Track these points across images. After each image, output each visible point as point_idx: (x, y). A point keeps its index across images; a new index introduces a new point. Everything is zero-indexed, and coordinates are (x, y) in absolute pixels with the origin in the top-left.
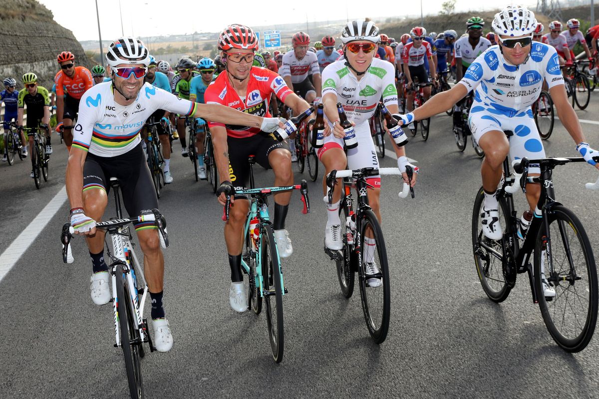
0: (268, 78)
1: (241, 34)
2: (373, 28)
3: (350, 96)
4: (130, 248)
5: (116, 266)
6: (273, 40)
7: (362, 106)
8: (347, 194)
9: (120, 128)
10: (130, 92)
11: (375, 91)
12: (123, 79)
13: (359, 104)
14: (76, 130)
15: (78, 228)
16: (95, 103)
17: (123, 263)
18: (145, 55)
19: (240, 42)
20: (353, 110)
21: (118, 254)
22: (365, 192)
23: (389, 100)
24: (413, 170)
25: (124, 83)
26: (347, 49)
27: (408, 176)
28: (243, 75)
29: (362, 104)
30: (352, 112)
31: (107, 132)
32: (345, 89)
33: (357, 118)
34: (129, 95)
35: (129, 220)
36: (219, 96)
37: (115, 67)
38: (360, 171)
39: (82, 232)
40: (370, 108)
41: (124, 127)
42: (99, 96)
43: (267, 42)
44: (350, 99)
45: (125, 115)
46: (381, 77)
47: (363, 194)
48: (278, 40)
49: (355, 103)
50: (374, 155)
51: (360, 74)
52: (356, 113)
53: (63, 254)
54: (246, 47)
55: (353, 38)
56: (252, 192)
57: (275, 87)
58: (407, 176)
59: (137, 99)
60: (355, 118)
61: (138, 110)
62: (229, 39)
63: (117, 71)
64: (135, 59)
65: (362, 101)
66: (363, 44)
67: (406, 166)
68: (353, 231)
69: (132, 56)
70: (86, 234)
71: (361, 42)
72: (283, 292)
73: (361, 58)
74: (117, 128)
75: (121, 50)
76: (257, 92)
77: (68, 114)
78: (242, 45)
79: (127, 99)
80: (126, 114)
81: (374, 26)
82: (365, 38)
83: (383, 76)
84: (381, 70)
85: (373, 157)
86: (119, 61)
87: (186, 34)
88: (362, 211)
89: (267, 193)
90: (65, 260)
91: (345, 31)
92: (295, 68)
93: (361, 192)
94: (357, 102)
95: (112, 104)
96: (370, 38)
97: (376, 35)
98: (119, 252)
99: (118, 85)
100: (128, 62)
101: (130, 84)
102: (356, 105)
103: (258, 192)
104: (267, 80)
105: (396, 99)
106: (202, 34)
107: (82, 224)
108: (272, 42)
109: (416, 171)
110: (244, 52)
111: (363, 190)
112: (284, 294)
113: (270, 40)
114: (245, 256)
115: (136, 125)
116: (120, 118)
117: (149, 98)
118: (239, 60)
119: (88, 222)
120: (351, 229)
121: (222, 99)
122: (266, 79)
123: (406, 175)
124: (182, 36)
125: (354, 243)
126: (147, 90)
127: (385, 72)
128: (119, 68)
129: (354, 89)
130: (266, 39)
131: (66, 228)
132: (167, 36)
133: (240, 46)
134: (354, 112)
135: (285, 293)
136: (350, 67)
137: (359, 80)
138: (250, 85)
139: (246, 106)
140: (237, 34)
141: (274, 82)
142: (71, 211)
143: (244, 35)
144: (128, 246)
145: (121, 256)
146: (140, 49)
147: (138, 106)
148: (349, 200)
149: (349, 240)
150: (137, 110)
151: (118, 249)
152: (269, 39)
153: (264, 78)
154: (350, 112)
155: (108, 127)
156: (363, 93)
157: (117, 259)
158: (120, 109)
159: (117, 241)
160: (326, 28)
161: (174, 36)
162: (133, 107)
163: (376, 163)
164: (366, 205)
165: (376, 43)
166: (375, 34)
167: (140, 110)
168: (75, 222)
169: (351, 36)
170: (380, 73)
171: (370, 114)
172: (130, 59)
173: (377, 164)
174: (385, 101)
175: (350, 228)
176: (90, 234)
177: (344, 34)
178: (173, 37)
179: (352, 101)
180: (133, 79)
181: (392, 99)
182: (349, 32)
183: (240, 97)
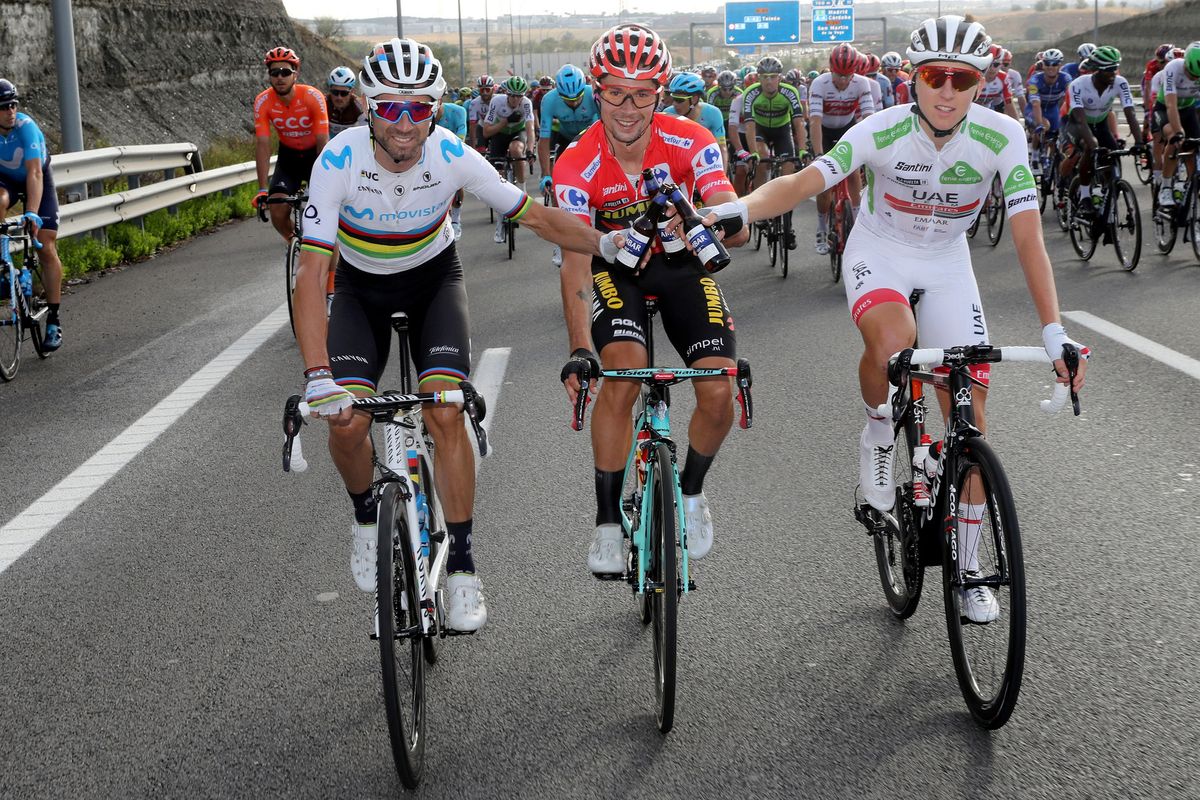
0: (691, 142)
1: (627, 47)
2: (979, 38)
3: (918, 182)
4: (423, 451)
5: (385, 485)
6: (836, 23)
7: (949, 205)
8: (915, 397)
9: (391, 217)
10: (403, 149)
11: (979, 175)
12: (388, 123)
13: (942, 201)
14: (307, 217)
15: (317, 405)
16: (339, 162)
17: (400, 480)
18: (431, 76)
19: (622, 63)
20: (929, 213)
21: (394, 462)
22: (968, 396)
23: (1019, 201)
24: (1079, 354)
25: (389, 131)
26: (918, 76)
27: (1068, 366)
28: (628, 132)
29: (948, 201)
30: (929, 217)
31: (366, 224)
32: (900, 166)
33: (940, 231)
34: (400, 154)
35: (416, 398)
36: (582, 175)
37: (374, 98)
38: (960, 352)
39: (325, 414)
40: (965, 210)
41: (397, 215)
42: (347, 151)
43: (819, 28)
44: (920, 190)
45: (398, 193)
46: (997, 151)
47: (963, 402)
48: (849, 23)
49: (932, 198)
50: (977, 314)
51: (941, 134)
52: (936, 219)
53: (284, 454)
54: (634, 76)
55: (935, 55)
56: (637, 375)
57: (699, 165)
58: (1065, 369)
59: (421, 160)
60: (935, 231)
61: (426, 184)
62: (603, 56)
63: (376, 108)
64: (411, 86)
65: (948, 195)
66: (954, 70)
67: (1065, 346)
68: (931, 480)
69: (404, 79)
70: (332, 418)
71: (950, 65)
72: (686, 587)
73: (948, 100)
74: (384, 218)
75: (384, 66)
76: (665, 167)
77: (283, 184)
78: (625, 70)
79: (397, 161)
80: (400, 190)
81: (983, 33)
82: (961, 57)
83: (1000, 150)
84: (995, 134)
85: (975, 318)
86: (379, 88)
87: (604, 13)
88: (961, 438)
89: (668, 381)
90: (286, 466)
91: (919, 38)
92: (832, 104)
93: (960, 397)
94: (936, 196)
95: (372, 166)
96: (972, 59)
97: (985, 55)
98: (395, 458)
99: (379, 134)
100: (396, 91)
101: (400, 133)
102: (935, 202)
103: (649, 375)
104: (688, 147)
105: (1033, 197)
106: (636, 15)
107: (325, 400)
108: (832, 28)
109: (1084, 356)
110: (632, 84)
111: (964, 392)
112: (686, 591)
113: (827, 23)
114: (628, 501)
115: (423, 213)
116: (388, 198)
117: (449, 161)
118: (618, 99)
119: (337, 396)
120: (926, 475)
121: (588, 180)
122: (686, 143)
123: (1062, 365)
124: (594, 16)
125: (933, 505)
126: (446, 145)
127: (1004, 141)
128: (379, 102)
129: (928, 168)
130: (818, 19)
131: (292, 406)
132: (564, 16)
133: (622, 72)
134: (933, 217)
135: (690, 589)
136: (922, 116)
137: (939, 147)
138: (649, 153)
139: (639, 195)
140: (620, 46)
141: (700, 155)
142: (306, 374)
143: (633, 49)
144: (419, 446)
145: (399, 468)
146: (421, 67)
147: (427, 176)
148: (920, 409)
149: (918, 497)
150: (422, 183)
151: (394, 453)
152: (824, 19)
153: (683, 140)
154: (924, 217)
155: (368, 216)
156: (950, 175)
157: (390, 471)
158: (388, 180)
159: (394, 438)
160: (897, 17)
161: (579, 16)
162: (413, 176)
163: (980, 330)
164: (970, 426)
165: (983, 71)
166: (983, 51)
167: (429, 184)
168: (315, 394)
169: (930, 50)
170: (993, 141)
171: (967, 222)
172: (401, 86)
173: (983, 334)
174: (1011, 205)
175: (924, 471)
176: (341, 418)
177: (915, 44)
178: (577, 19)
179: (925, 193)
180: (406, 123)
181: (1025, 199)
182: (926, 42)
183: (627, 175)
